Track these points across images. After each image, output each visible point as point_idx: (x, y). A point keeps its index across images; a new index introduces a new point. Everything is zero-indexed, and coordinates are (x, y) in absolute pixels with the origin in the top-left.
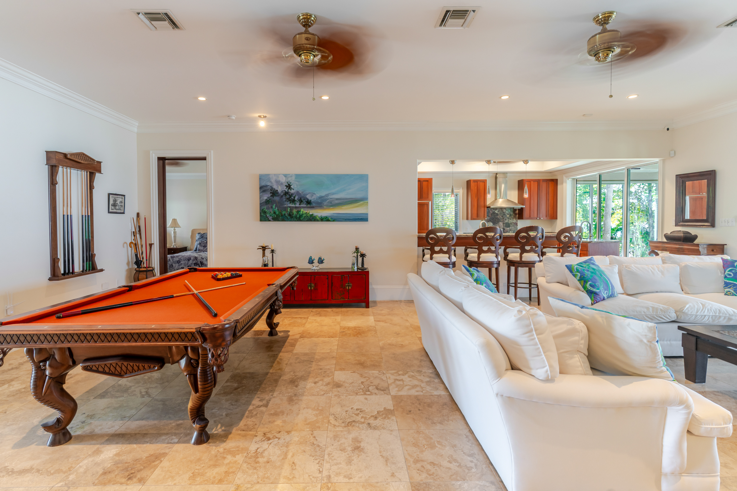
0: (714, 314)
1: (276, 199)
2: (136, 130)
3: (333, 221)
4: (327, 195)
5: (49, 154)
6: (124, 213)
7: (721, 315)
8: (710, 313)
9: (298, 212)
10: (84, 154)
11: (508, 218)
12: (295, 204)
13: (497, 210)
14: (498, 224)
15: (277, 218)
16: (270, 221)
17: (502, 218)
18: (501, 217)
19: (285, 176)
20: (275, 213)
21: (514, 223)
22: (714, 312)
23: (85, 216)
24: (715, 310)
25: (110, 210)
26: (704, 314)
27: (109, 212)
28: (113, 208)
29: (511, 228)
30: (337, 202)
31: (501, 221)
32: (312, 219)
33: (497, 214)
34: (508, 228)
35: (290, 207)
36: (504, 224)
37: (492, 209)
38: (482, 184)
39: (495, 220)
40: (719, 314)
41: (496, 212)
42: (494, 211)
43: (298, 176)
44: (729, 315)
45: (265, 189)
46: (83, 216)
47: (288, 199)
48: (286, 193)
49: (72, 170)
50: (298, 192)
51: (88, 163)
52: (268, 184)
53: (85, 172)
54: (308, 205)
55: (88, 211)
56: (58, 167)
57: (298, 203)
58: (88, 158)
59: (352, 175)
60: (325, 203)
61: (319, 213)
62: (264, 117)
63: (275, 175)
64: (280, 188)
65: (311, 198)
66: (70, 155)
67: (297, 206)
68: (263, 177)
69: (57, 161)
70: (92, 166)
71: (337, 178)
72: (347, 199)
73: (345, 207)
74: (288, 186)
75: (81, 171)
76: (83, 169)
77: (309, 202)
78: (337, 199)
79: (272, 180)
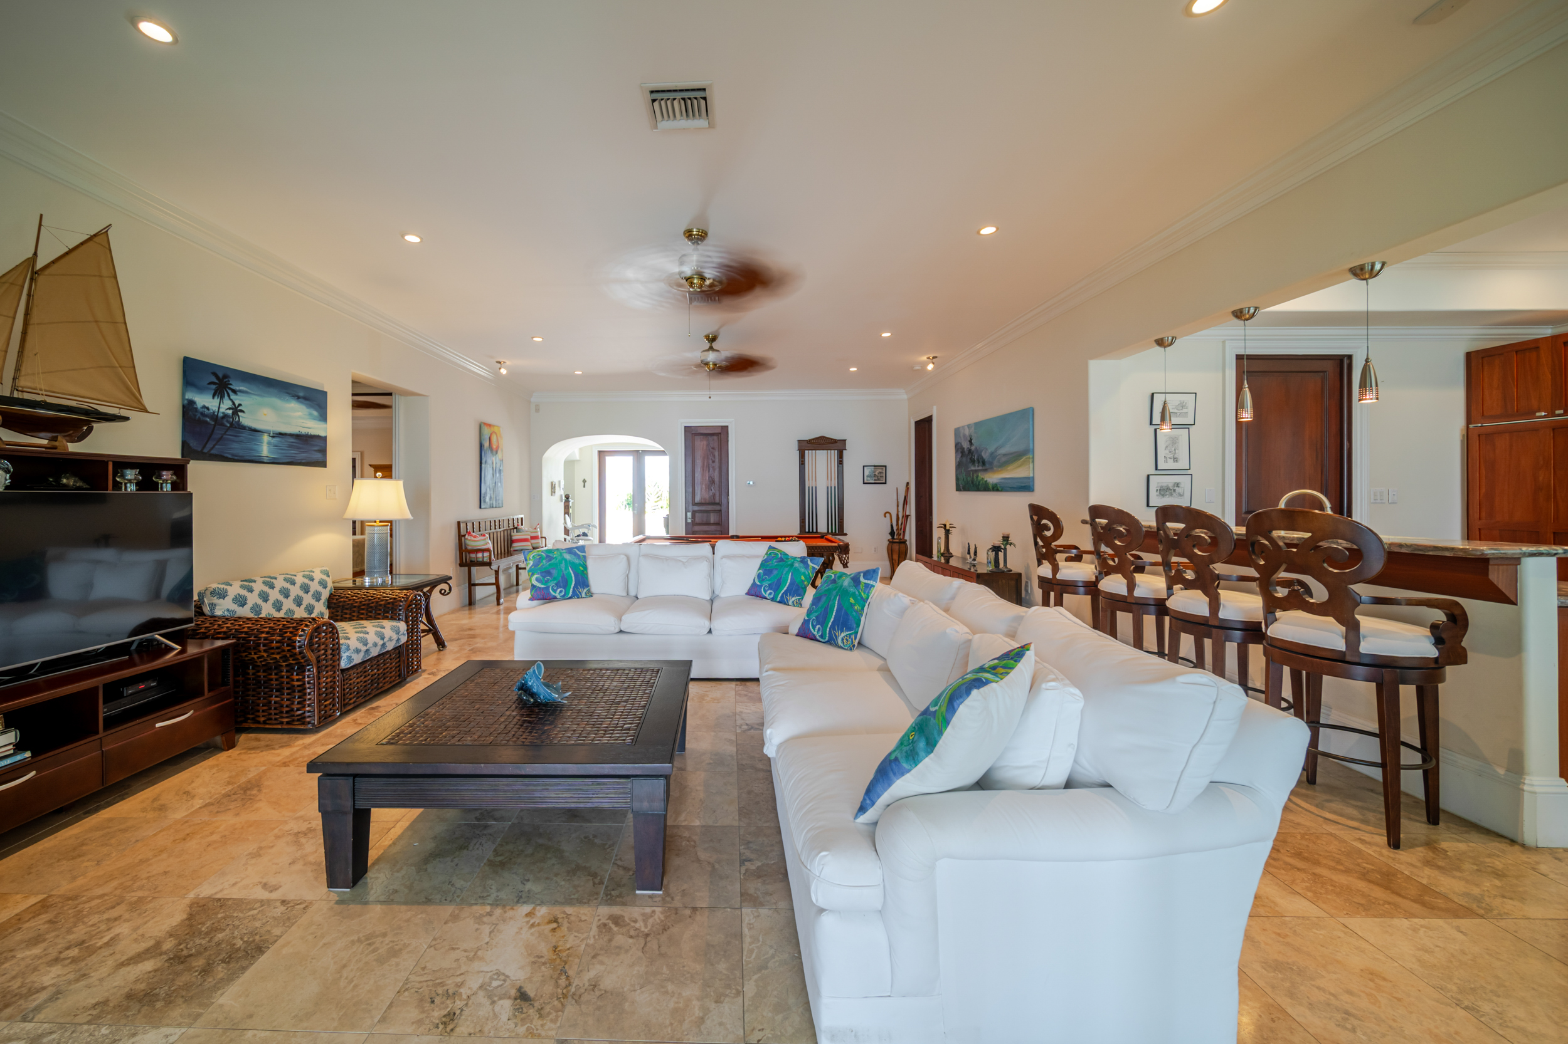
1: (964, 459)
4: (996, 449)
6: (885, 483)
10: (823, 437)
12: (975, 466)
19: (969, 426)
23: (831, 487)
25: (866, 481)
27: (864, 482)
28: (870, 478)
30: (1004, 459)
35: (972, 470)
43: (977, 425)
45: (958, 447)
46: (828, 488)
47: (970, 459)
48: (970, 451)
49: (817, 451)
50: (976, 448)
51: (828, 443)
52: (959, 441)
53: (833, 451)
54: (984, 468)
55: (835, 483)
56: (806, 452)
57: (977, 465)
58: (832, 439)
59: (1016, 413)
60: (995, 463)
61: (992, 478)
62: (934, 358)
63: (963, 427)
64: (966, 445)
65: (985, 456)
66: (810, 440)
67: (977, 468)
68: (957, 432)
69: (806, 446)
70: (837, 446)
71: (1004, 421)
72: (1011, 454)
73: (1010, 467)
74: (970, 441)
75: (829, 451)
76: (831, 449)
77: (984, 463)
78: (1005, 455)
79: (962, 435)
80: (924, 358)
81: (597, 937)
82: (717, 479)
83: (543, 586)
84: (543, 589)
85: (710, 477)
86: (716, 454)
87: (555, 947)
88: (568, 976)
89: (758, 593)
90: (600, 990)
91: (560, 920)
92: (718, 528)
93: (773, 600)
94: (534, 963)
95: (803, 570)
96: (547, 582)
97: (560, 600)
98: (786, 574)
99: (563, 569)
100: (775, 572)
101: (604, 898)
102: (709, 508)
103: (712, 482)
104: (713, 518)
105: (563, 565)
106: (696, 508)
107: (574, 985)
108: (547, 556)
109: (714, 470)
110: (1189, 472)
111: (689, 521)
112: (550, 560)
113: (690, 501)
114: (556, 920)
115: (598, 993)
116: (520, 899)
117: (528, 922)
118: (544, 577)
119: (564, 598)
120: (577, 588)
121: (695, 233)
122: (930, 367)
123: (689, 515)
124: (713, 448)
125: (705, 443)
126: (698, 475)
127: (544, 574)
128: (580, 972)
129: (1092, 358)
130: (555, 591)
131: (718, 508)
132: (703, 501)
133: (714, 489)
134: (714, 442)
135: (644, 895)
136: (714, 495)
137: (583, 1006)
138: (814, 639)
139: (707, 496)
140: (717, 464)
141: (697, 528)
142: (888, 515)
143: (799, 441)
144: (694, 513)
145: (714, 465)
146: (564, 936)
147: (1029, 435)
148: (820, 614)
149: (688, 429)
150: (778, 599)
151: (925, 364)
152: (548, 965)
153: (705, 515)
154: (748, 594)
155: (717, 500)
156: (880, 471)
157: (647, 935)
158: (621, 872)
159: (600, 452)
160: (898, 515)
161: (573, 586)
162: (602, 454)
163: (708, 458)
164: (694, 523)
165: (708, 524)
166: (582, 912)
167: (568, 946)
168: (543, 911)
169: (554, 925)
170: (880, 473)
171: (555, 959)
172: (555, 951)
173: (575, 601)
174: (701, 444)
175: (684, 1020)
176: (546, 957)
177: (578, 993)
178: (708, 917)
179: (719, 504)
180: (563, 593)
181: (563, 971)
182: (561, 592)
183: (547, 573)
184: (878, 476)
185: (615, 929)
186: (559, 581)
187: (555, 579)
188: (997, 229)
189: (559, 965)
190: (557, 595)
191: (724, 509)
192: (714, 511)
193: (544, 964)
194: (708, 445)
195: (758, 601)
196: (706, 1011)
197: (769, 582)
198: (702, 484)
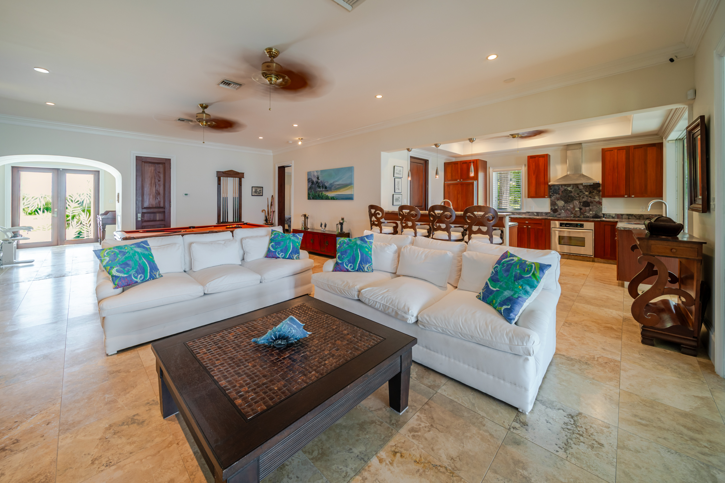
0: (385, 304)
1: (313, 186)
2: (272, 154)
3: (336, 200)
4: (334, 182)
5: (218, 172)
6: (262, 196)
7: (391, 306)
8: (381, 301)
9: (322, 193)
10: (232, 170)
11: (587, 196)
12: (320, 189)
13: (570, 186)
14: (572, 203)
15: (313, 199)
16: (311, 199)
17: (577, 196)
18: (576, 194)
19: (317, 171)
20: (313, 195)
21: (597, 202)
22: (387, 301)
23: (236, 198)
24: (388, 299)
25: (253, 194)
26: (376, 300)
27: (252, 195)
28: (255, 193)
29: (591, 207)
30: (338, 187)
31: (576, 200)
32: (327, 198)
33: (571, 192)
34: (587, 208)
35: (318, 191)
36: (580, 202)
37: (563, 186)
38: (541, 160)
39: (568, 198)
40: (389, 304)
41: (569, 189)
42: (566, 188)
43: (322, 171)
44: (397, 308)
45: (310, 180)
46: (234, 198)
47: (318, 186)
48: (317, 182)
49: (228, 178)
50: (321, 181)
51: (235, 174)
52: (311, 177)
53: (236, 178)
54: (326, 190)
55: (237, 195)
56: (222, 178)
57: (322, 188)
58: (237, 172)
59: (345, 168)
60: (333, 188)
61: (330, 194)
62: (302, 139)
63: (313, 172)
64: (315, 180)
65: (327, 185)
66: (225, 172)
67: (321, 190)
68: (309, 173)
69: (221, 175)
70: (239, 176)
71: (338, 171)
72: (342, 184)
73: (342, 190)
74: (318, 178)
75: (235, 178)
76: (236, 177)
77: (326, 188)
78: (338, 185)
79: (312, 175)
80: (297, 139)
81: (420, 443)
82: (161, 192)
83: (126, 275)
84: (126, 277)
85: (157, 190)
86: (162, 176)
87: (415, 461)
88: (440, 466)
89: (274, 256)
90: (456, 458)
91: (396, 450)
92: (162, 223)
93: (283, 258)
94: (421, 475)
95: (297, 240)
96: (128, 271)
97: (140, 283)
98: (289, 243)
99: (138, 260)
100: (282, 243)
101: (394, 427)
102: (156, 210)
103: (158, 193)
104: (158, 217)
105: (137, 256)
106: (145, 211)
107: (447, 466)
108: (120, 252)
109: (159, 185)
110: (401, 193)
111: (139, 219)
112: (124, 255)
113: (140, 206)
114: (395, 453)
115: (458, 459)
116: (364, 459)
117: (386, 464)
118: (124, 268)
119: (143, 281)
120: (152, 272)
121: (274, 51)
122: (300, 143)
123: (139, 215)
124: (159, 172)
125: (153, 168)
126: (147, 189)
127: (123, 266)
128: (440, 460)
129: (382, 151)
130: (136, 277)
131: (162, 210)
132: (150, 206)
133: (160, 198)
134: (161, 168)
135: (404, 413)
136: (159, 202)
137: (463, 469)
138: (348, 271)
139: (154, 203)
140: (162, 183)
141: (145, 224)
142: (264, 211)
143: (217, 172)
144: (143, 214)
145: (159, 183)
146: (410, 454)
147: (351, 177)
148: (350, 258)
149: (138, 159)
150: (287, 257)
151: (296, 142)
152: (427, 470)
153: (152, 215)
154: (267, 256)
155: (162, 205)
156: (260, 189)
157: (432, 425)
158: (380, 412)
159: (13, 168)
160: (268, 211)
161: (149, 271)
162: (15, 170)
163: (155, 178)
164: (143, 221)
165: (155, 221)
166: (397, 439)
167: (419, 456)
168: (382, 454)
169: (398, 455)
170: (260, 190)
171: (424, 466)
172: (418, 463)
173: (152, 282)
174: (149, 170)
175: (489, 440)
176: (420, 468)
177: (453, 467)
178: (435, 403)
179: (164, 208)
180: (143, 278)
181: (436, 466)
182: (141, 277)
183: (125, 265)
184: (258, 192)
185: (419, 434)
186: (138, 269)
187: (133, 269)
188: (383, 97)
189: (429, 465)
190: (139, 280)
191: (167, 211)
192: (159, 212)
193: (424, 471)
194: (155, 170)
195: (274, 260)
196: (487, 431)
197: (281, 249)
198: (150, 195)
